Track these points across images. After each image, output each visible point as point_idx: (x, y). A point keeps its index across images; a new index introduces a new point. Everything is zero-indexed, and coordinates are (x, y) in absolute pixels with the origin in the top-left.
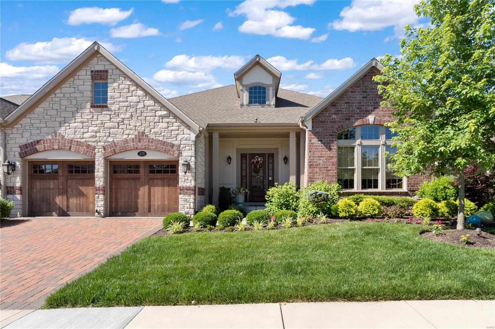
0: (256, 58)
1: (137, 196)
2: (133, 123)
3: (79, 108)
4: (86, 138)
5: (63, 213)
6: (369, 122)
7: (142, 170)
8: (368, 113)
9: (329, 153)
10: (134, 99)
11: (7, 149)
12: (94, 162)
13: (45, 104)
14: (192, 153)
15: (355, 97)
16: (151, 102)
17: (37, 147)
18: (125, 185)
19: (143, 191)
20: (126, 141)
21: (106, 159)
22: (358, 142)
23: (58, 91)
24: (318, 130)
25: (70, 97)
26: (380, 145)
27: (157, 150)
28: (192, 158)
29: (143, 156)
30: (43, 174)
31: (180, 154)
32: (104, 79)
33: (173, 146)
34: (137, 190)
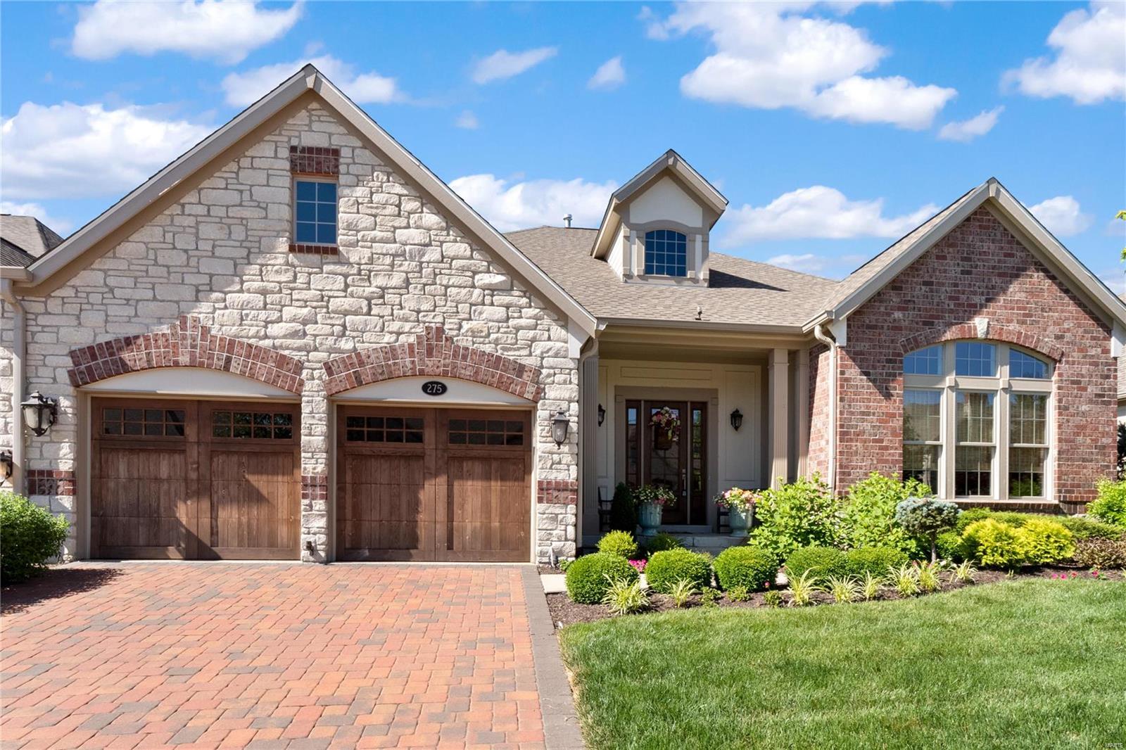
0: (667, 158)
1: (414, 506)
2: (410, 302)
3: (253, 250)
4: (274, 338)
5: (200, 551)
6: (976, 334)
7: (429, 435)
8: (974, 310)
9: (882, 405)
10: (416, 235)
11: (29, 357)
12: (297, 407)
13: (150, 233)
14: (572, 390)
15: (945, 271)
16: (463, 248)
17: (126, 355)
18: (380, 473)
19: (432, 491)
20: (391, 351)
21: (330, 398)
22: (949, 380)
23: (191, 197)
24: (861, 346)
25: (228, 217)
26: (997, 391)
27: (476, 379)
28: (572, 404)
29: (436, 394)
30: (137, 436)
31: (540, 393)
32: (327, 174)
33: (521, 369)
34: (414, 488)
